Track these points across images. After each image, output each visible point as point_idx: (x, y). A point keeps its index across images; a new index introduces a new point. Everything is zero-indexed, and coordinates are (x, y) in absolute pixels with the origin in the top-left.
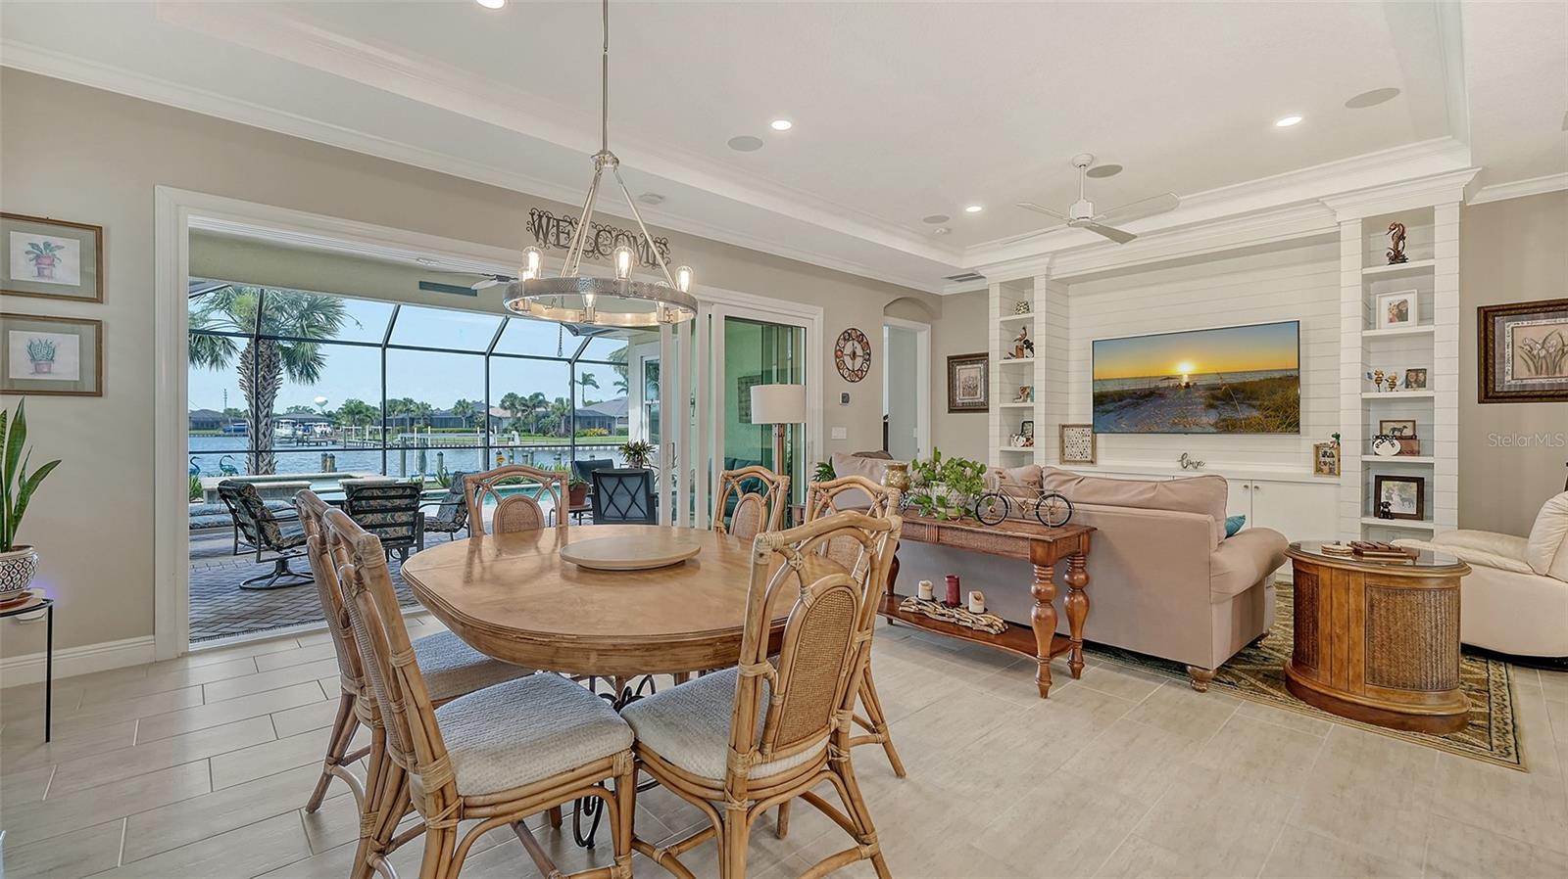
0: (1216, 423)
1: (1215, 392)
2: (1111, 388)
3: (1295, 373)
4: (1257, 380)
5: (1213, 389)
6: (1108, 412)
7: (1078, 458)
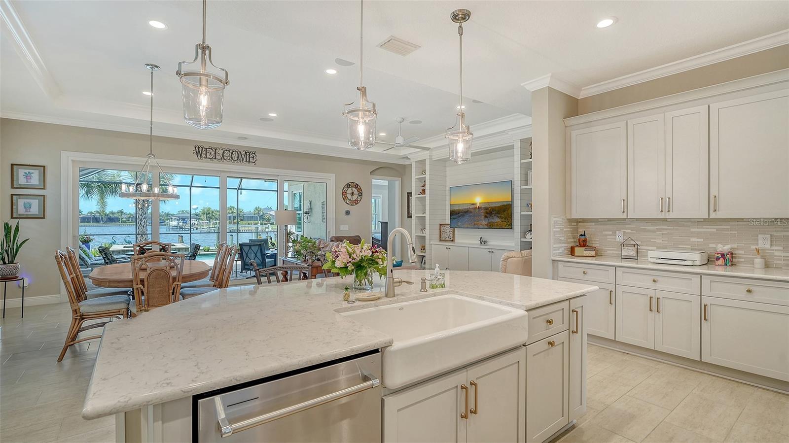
0: (487, 224)
1: (487, 210)
2: (456, 208)
3: (510, 203)
4: (499, 205)
5: (487, 209)
6: (454, 219)
7: (447, 239)
